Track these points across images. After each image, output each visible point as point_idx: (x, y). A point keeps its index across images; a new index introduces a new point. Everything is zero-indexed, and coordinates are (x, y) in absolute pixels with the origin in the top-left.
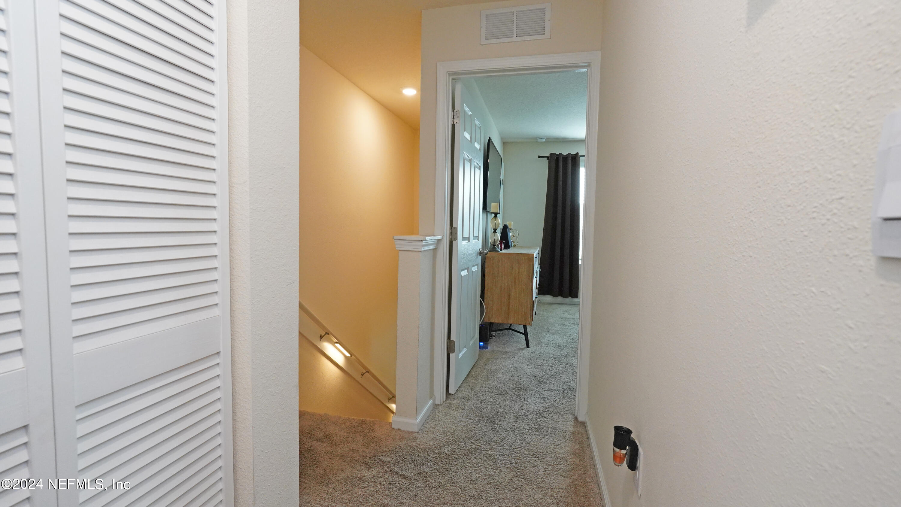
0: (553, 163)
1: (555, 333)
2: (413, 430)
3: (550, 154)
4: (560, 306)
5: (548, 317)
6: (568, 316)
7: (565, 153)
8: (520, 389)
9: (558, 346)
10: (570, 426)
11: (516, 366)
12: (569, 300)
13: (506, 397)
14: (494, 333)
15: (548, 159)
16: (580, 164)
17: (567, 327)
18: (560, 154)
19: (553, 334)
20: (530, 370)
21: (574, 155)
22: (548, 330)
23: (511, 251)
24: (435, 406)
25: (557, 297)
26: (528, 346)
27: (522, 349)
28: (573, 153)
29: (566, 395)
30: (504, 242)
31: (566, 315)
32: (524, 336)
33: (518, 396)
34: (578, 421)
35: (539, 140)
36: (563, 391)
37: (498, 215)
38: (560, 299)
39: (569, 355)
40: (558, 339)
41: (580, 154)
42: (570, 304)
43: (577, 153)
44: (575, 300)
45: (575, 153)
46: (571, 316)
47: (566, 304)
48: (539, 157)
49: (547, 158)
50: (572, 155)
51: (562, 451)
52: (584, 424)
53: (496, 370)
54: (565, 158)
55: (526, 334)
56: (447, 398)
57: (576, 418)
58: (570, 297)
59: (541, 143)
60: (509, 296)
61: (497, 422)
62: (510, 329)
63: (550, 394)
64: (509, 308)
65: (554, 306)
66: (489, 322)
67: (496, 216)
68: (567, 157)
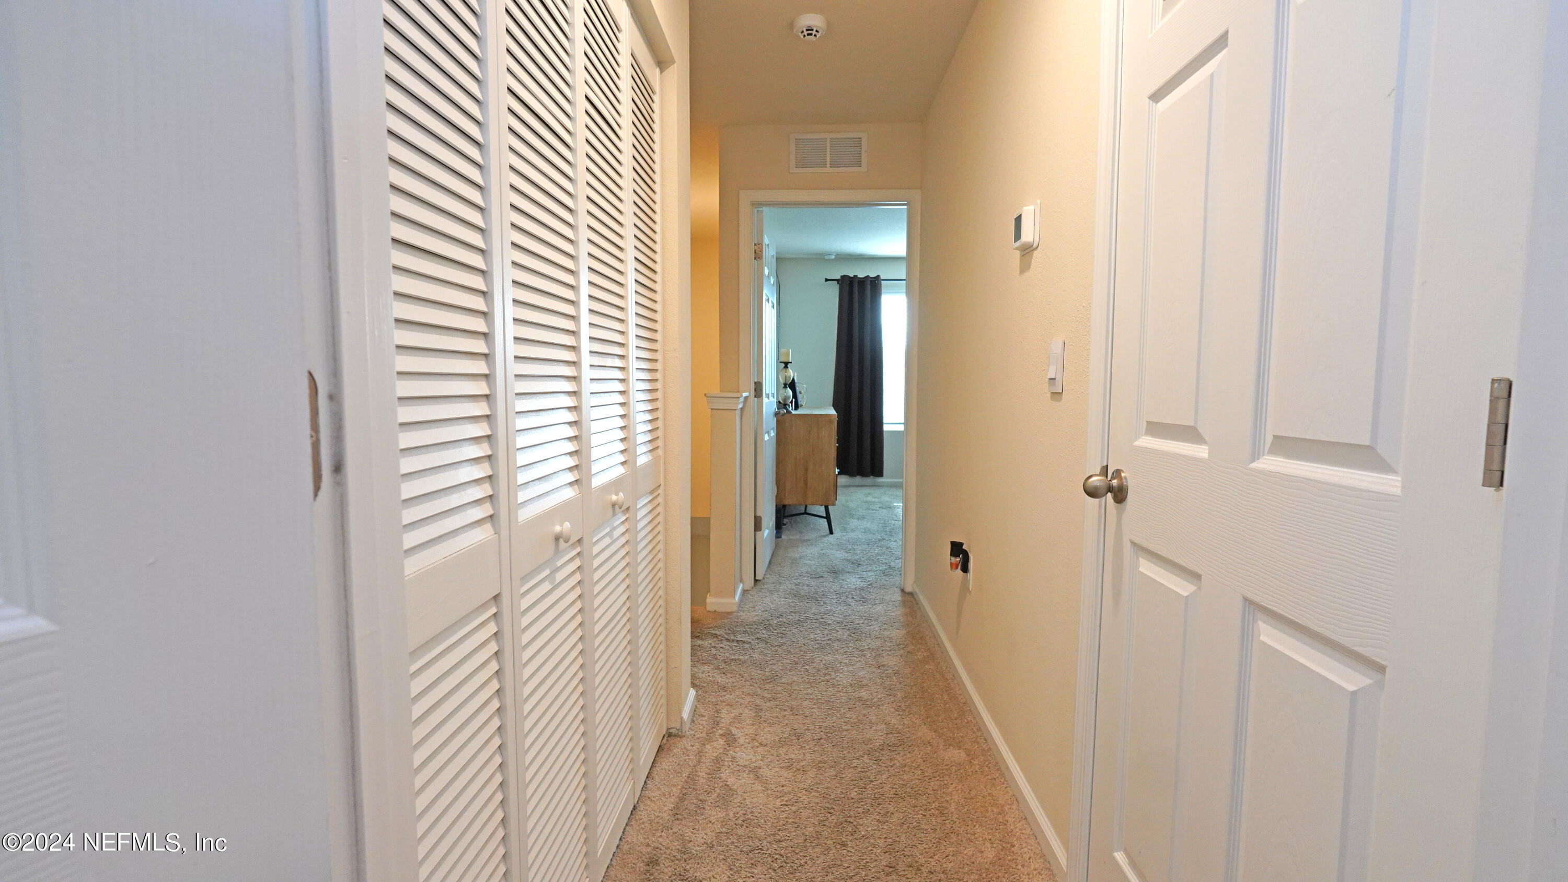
0: (847, 288)
1: (862, 518)
2: (733, 610)
3: (841, 276)
4: (858, 488)
5: (847, 501)
6: (873, 500)
7: (861, 275)
8: (835, 572)
9: (867, 531)
10: (898, 596)
11: (824, 552)
12: (870, 480)
13: (821, 580)
14: (785, 521)
15: (838, 283)
16: (883, 291)
17: (874, 511)
18: (855, 276)
19: (858, 519)
20: (840, 554)
21: (874, 278)
22: (852, 516)
23: (800, 411)
24: (745, 592)
25: (855, 476)
26: (831, 532)
27: (825, 536)
28: (873, 275)
29: (886, 573)
30: (794, 400)
31: (870, 499)
32: (825, 520)
33: (835, 578)
34: (905, 592)
35: (826, 257)
36: (883, 572)
37: (789, 365)
38: (858, 480)
39: (884, 539)
40: (867, 524)
41: (882, 278)
42: (872, 486)
43: (878, 276)
44: (880, 480)
45: (874, 275)
46: (877, 500)
47: (867, 486)
48: (827, 280)
49: (836, 282)
50: (871, 278)
51: (893, 614)
52: (911, 594)
53: (801, 558)
54: (863, 282)
55: (828, 517)
56: (755, 584)
57: (903, 590)
58: (872, 477)
59: (829, 260)
60: (806, 469)
61: (819, 599)
62: (806, 513)
63: (869, 574)
64: (806, 485)
65: (852, 489)
66: (782, 504)
67: (786, 367)
68: (864, 281)
